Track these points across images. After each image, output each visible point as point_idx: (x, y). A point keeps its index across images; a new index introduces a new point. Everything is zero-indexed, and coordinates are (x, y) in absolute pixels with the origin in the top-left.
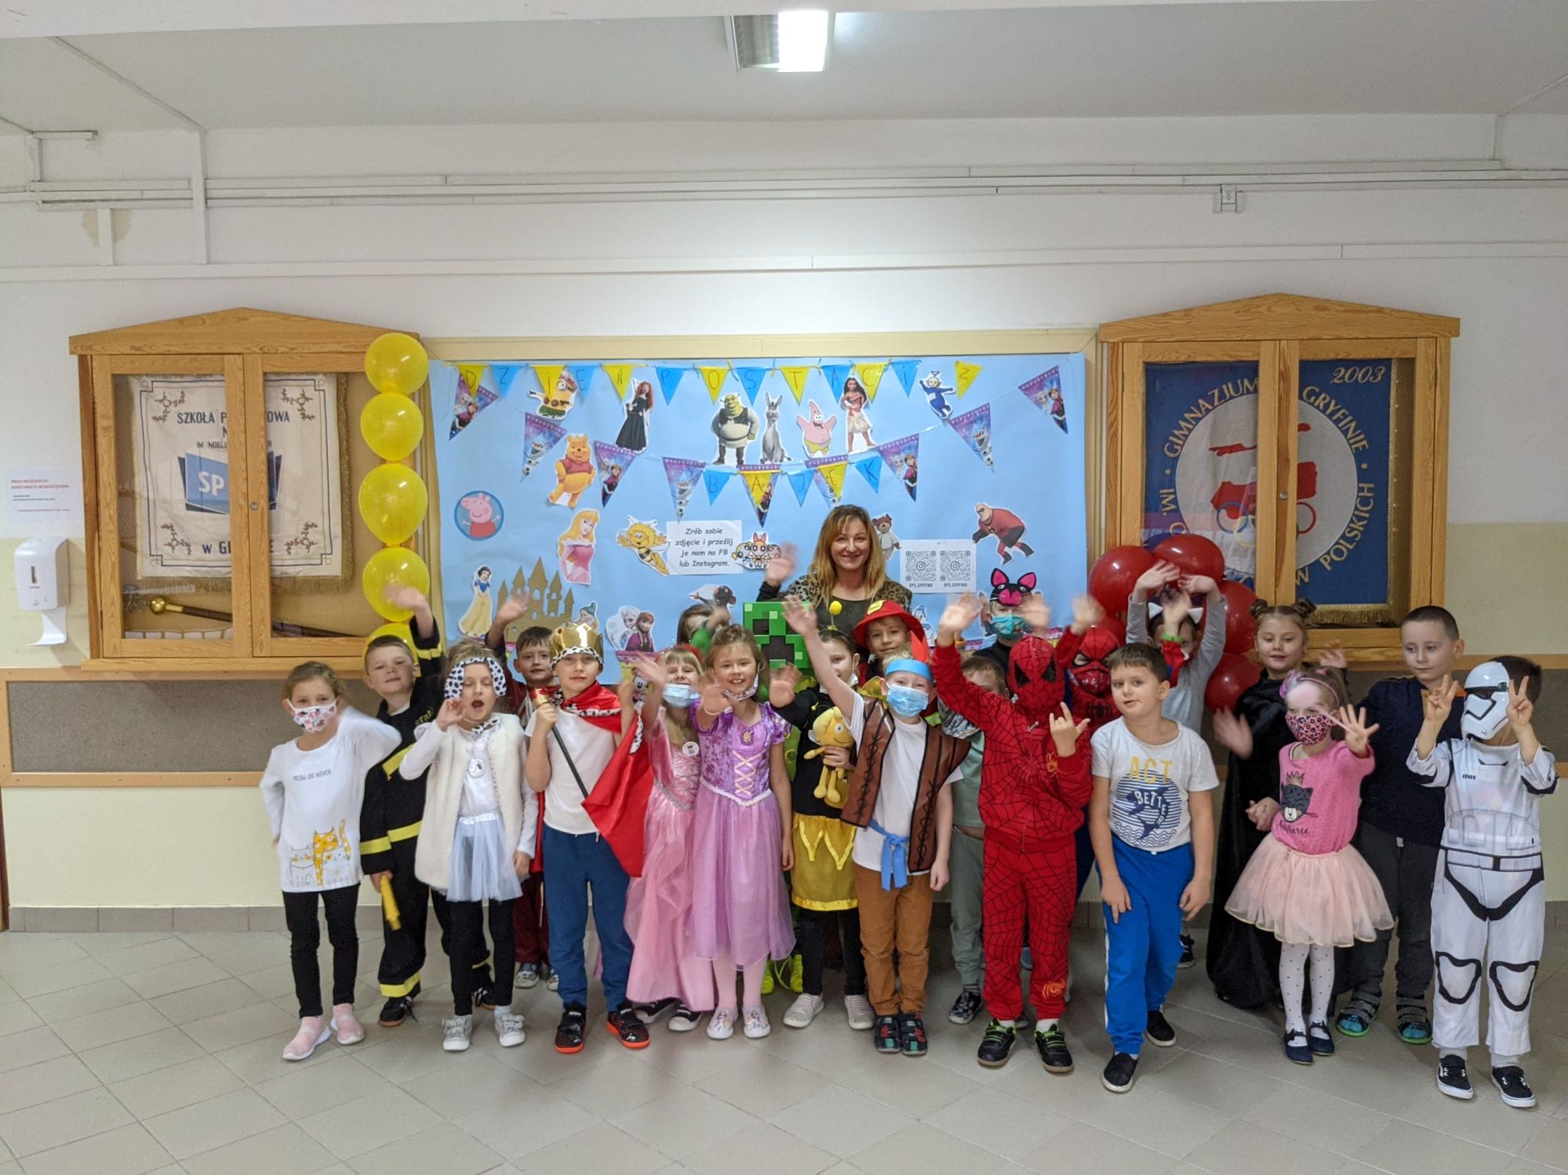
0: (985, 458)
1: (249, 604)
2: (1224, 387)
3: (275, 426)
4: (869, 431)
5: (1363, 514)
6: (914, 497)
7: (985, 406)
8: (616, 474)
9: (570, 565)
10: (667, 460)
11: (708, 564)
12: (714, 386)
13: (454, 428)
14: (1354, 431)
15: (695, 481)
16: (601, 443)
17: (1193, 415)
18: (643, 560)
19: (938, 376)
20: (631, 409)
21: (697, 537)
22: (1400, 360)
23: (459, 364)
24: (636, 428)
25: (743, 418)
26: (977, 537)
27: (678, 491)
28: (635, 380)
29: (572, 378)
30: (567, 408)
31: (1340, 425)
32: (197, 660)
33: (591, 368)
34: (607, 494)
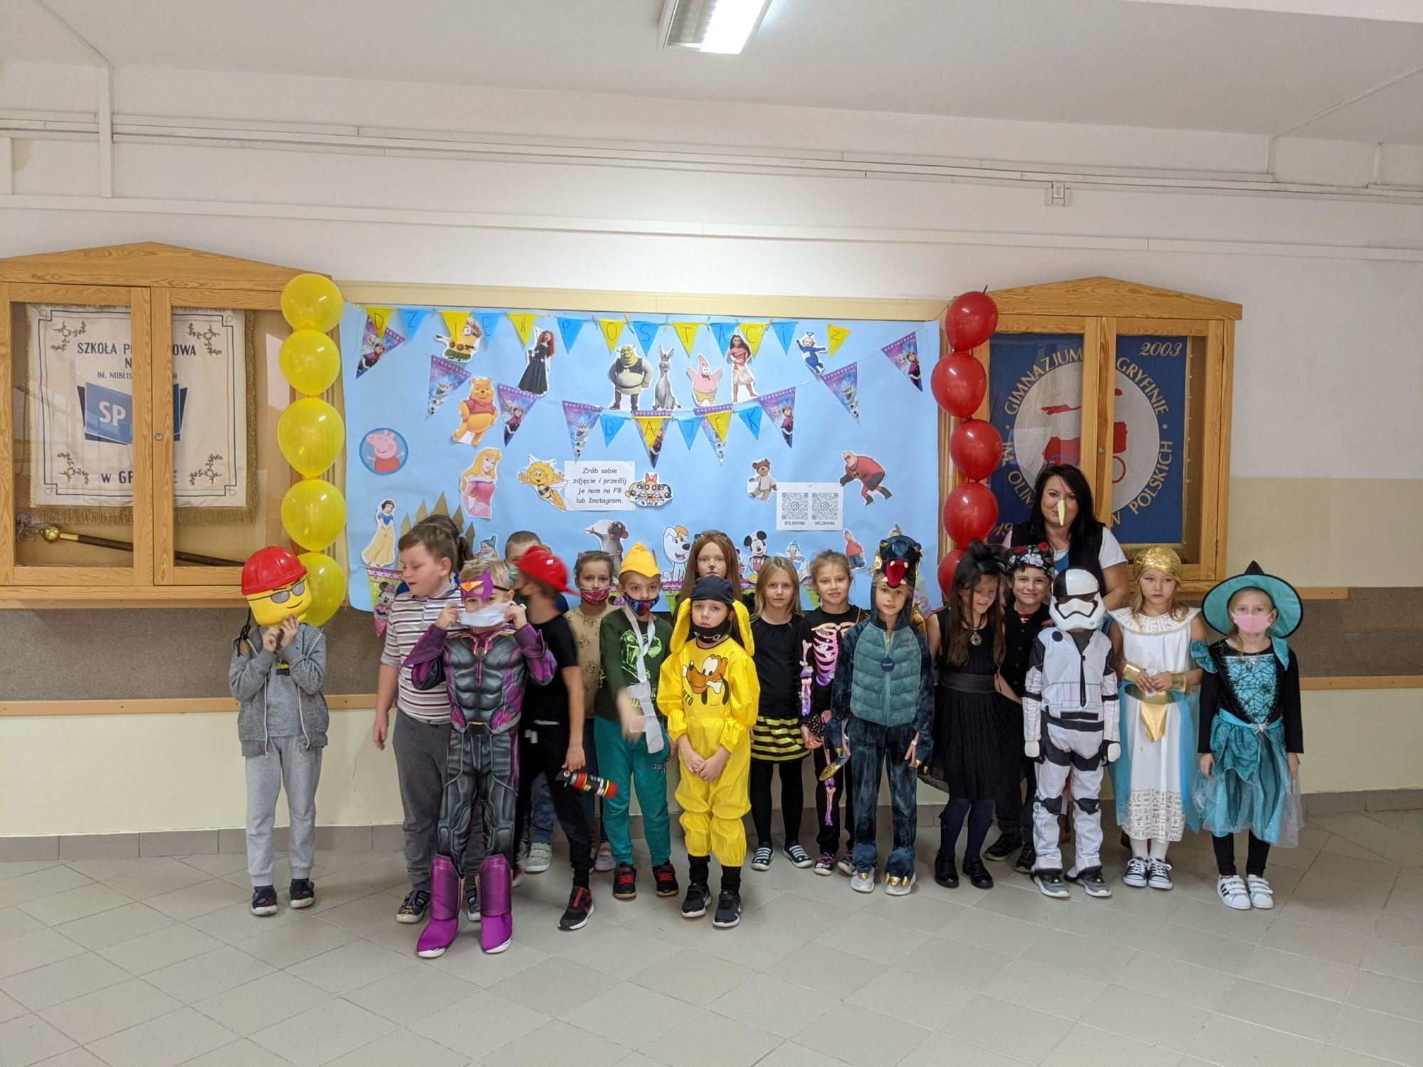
0: (852, 411)
1: (151, 534)
2: (1054, 355)
3: (181, 358)
4: (752, 384)
5: (1163, 467)
6: (790, 445)
7: (853, 364)
8: (518, 416)
9: (472, 500)
10: (566, 404)
11: (602, 501)
12: (612, 337)
13: (360, 367)
14: (1157, 397)
15: (593, 425)
16: (504, 386)
17: (1027, 379)
18: (543, 497)
19: (812, 337)
20: (533, 355)
21: (593, 476)
22: (1194, 338)
23: (367, 306)
24: (538, 372)
25: (638, 368)
26: (844, 481)
27: (576, 434)
28: (538, 329)
29: (477, 324)
30: (472, 352)
31: (1146, 391)
32: (94, 589)
33: (497, 315)
34: (509, 434)
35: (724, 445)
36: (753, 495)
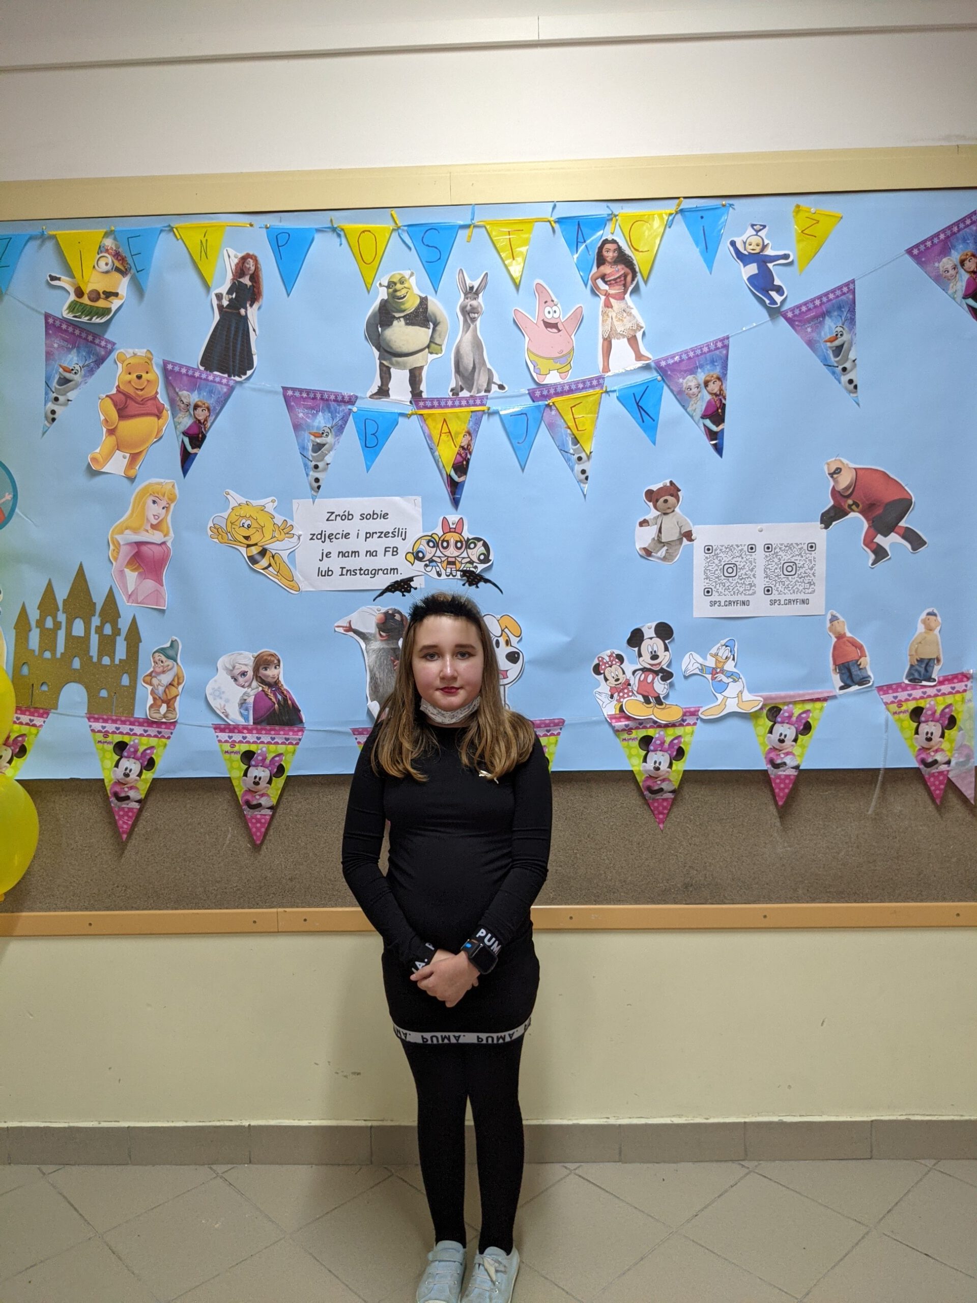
0: (845, 379)
4: (639, 335)
6: (719, 449)
7: (847, 285)
8: (202, 418)
9: (132, 576)
10: (290, 393)
11: (366, 572)
12: (368, 259)
15: (340, 429)
16: (174, 364)
18: (256, 567)
19: (762, 233)
20: (225, 303)
21: (346, 526)
24: (236, 336)
25: (421, 316)
26: (827, 519)
27: (310, 448)
29: (124, 252)
30: (115, 304)
33: (154, 230)
34: (189, 453)
35: (589, 457)
36: (648, 553)
